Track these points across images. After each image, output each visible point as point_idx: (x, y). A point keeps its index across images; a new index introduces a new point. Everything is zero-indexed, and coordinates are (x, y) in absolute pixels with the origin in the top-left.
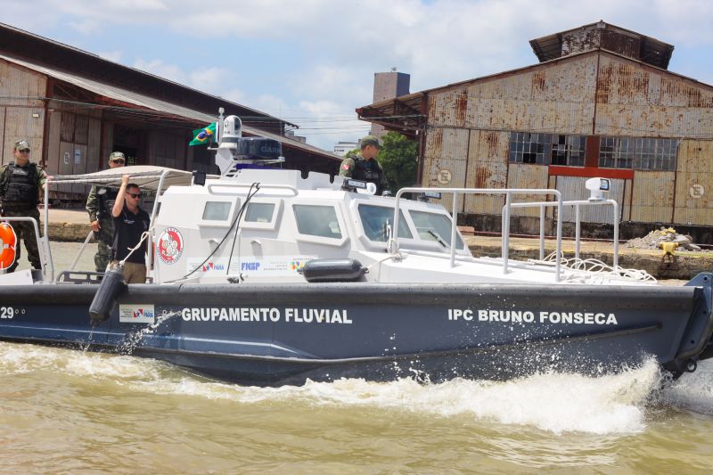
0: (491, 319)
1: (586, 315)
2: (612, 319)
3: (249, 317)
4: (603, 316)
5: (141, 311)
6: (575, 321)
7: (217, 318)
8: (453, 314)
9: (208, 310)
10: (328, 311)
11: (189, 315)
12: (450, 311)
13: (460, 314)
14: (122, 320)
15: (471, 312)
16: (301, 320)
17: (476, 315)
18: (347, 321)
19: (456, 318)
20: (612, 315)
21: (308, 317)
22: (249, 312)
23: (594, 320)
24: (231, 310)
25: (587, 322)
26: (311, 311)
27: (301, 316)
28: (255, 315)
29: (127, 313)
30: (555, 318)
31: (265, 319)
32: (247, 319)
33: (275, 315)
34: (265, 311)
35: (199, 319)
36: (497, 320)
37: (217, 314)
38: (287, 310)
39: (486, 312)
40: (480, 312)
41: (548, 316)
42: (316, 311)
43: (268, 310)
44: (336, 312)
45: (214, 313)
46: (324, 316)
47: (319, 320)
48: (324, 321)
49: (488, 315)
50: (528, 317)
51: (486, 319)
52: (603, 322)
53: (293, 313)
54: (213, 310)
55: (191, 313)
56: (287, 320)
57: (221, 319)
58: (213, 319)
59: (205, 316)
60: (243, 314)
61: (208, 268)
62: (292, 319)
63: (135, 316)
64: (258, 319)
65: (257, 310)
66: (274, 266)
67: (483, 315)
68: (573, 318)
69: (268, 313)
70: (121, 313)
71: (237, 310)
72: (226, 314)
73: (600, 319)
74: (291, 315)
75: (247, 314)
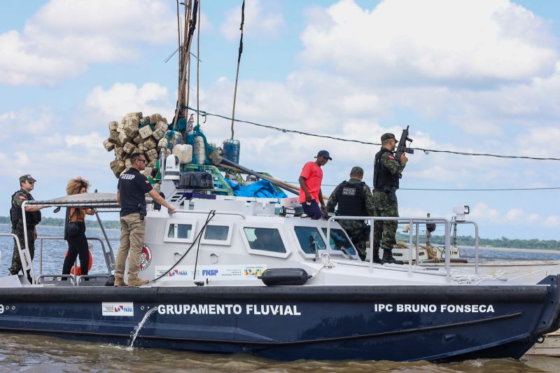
0: (406, 311)
1: (473, 306)
2: (491, 309)
3: (216, 311)
4: (485, 306)
5: (122, 307)
6: (466, 311)
7: (188, 312)
8: (379, 308)
9: (181, 306)
10: (281, 307)
11: (164, 310)
12: (376, 306)
13: (383, 308)
14: (104, 314)
15: (391, 306)
16: (259, 313)
17: (395, 308)
18: (296, 313)
19: (380, 310)
20: (491, 306)
21: (265, 311)
22: (216, 308)
23: (478, 310)
24: (200, 306)
25: (473, 311)
26: (268, 306)
27: (259, 310)
28: (221, 309)
29: (109, 309)
30: (451, 309)
31: (229, 313)
32: (214, 313)
33: (237, 309)
34: (229, 306)
35: (172, 313)
36: (410, 311)
37: (189, 309)
38: (248, 306)
39: (402, 306)
40: (398, 306)
41: (447, 307)
42: (272, 306)
43: (232, 306)
44: (288, 307)
45: (185, 308)
46: (279, 309)
47: (274, 313)
48: (278, 313)
49: (404, 308)
50: (433, 308)
51: (402, 310)
52: (485, 310)
53: (253, 308)
54: (185, 306)
55: (166, 308)
56: (248, 313)
57: (191, 313)
58: (185, 313)
59: (178, 310)
60: (211, 309)
61: (174, 274)
62: (252, 312)
63: (116, 311)
64: (223, 312)
65: (223, 306)
66: (230, 273)
67: (400, 308)
68: (464, 309)
69: (232, 309)
70: (104, 309)
71: (206, 306)
72: (196, 309)
73: (483, 309)
74: (251, 309)
75: (214, 309)
